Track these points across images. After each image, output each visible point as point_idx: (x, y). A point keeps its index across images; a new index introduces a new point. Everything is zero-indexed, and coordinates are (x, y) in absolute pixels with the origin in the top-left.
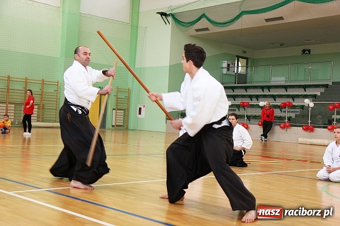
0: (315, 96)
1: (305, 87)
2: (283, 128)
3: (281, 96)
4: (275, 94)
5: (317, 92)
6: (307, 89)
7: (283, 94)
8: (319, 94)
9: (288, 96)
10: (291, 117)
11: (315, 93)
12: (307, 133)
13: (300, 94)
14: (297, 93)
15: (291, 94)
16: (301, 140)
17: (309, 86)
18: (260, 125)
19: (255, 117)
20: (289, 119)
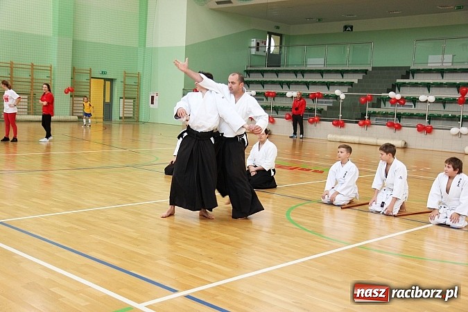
0: (351, 84)
1: (342, 72)
2: (312, 123)
3: (314, 83)
4: (309, 80)
5: (355, 79)
6: (344, 75)
7: (317, 80)
8: (356, 81)
9: (323, 84)
10: (322, 109)
11: (352, 81)
12: (337, 129)
13: (335, 81)
14: (332, 80)
15: (326, 80)
16: (330, 137)
17: (347, 72)
18: (287, 119)
19: (283, 109)
20: (320, 111)
